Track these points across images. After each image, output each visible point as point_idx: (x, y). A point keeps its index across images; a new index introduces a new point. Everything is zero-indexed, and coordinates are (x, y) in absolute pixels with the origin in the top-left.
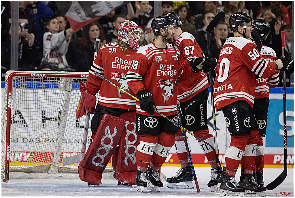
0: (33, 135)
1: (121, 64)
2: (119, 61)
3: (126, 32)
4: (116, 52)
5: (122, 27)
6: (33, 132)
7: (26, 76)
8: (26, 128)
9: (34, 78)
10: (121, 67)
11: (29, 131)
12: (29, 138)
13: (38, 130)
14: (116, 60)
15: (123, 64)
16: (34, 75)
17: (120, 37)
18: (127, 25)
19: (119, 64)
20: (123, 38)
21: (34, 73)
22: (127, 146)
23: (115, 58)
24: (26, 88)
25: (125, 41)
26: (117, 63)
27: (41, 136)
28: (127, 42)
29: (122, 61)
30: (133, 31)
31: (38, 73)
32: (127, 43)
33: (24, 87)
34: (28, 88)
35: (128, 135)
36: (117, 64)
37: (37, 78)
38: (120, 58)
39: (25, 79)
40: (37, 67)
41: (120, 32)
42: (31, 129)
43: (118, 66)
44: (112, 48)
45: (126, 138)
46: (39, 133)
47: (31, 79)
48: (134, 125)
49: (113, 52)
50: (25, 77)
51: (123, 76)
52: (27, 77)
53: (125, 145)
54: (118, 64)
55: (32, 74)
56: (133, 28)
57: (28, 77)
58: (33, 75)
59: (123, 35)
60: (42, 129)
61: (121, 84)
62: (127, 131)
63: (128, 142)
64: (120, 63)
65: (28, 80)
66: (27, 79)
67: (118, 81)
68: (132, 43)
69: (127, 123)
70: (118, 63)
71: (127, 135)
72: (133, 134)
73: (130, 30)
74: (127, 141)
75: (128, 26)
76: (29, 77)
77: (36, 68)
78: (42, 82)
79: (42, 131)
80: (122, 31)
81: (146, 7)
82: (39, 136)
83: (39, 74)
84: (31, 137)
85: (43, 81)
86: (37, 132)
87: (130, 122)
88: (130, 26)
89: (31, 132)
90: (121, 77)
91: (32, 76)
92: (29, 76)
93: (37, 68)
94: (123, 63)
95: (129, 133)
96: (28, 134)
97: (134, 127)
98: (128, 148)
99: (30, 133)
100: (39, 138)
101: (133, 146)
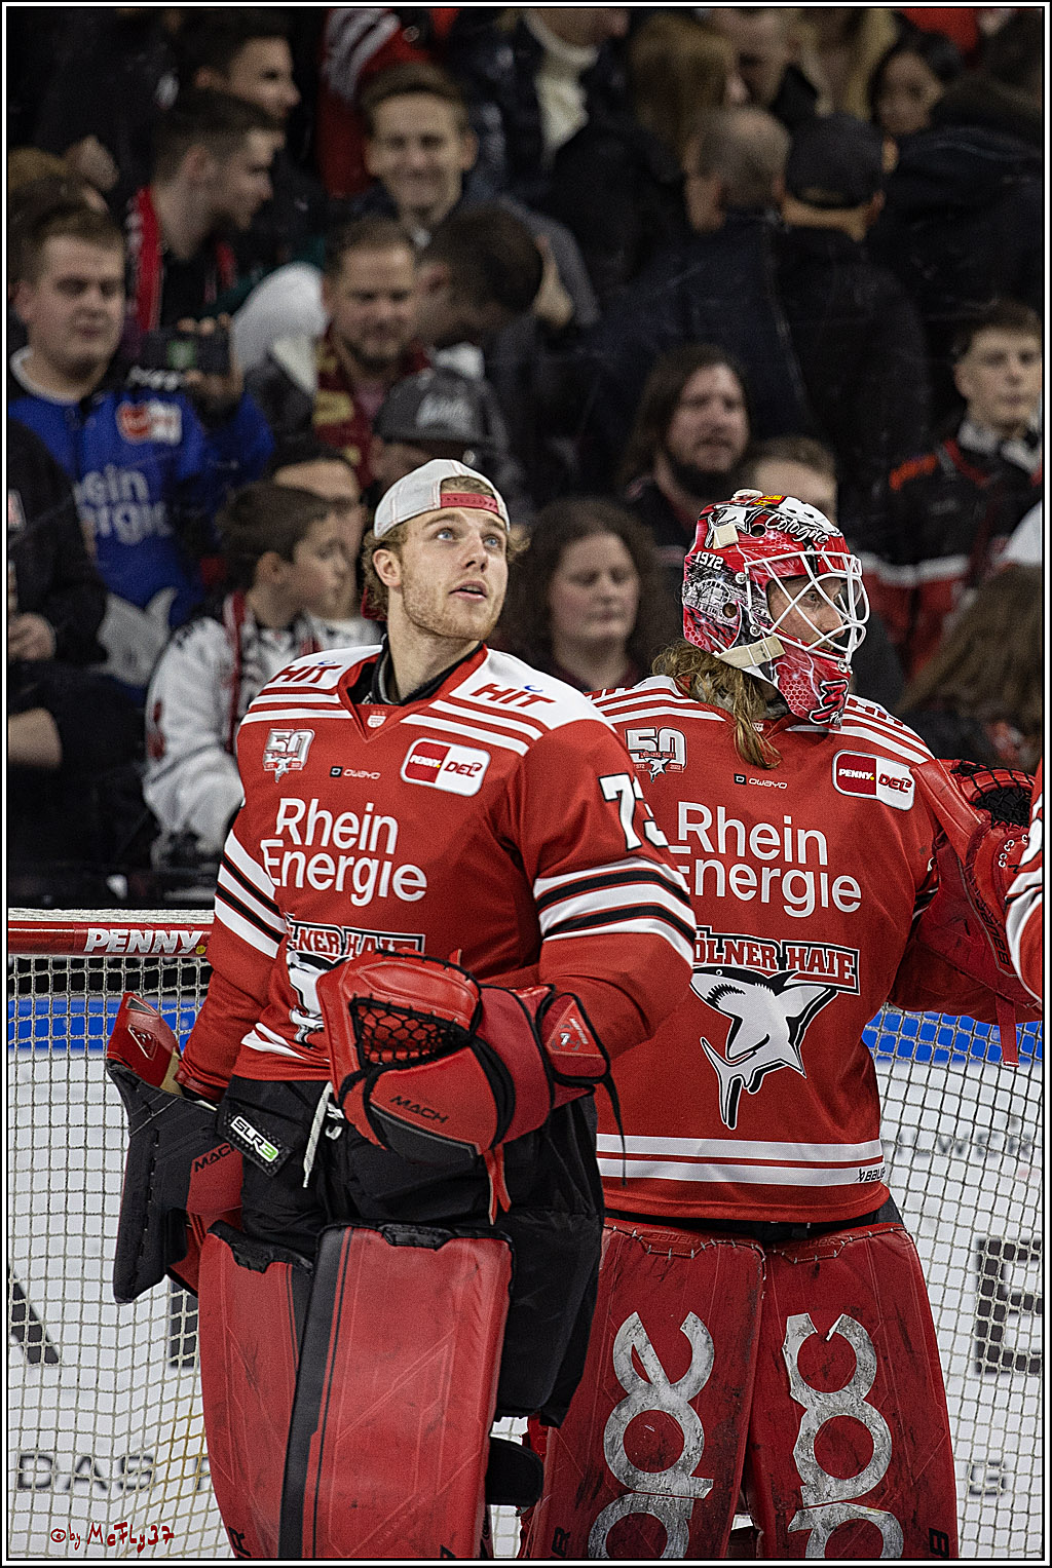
0: (104, 1425)
1: (730, 859)
2: (712, 833)
3: (754, 592)
4: (681, 759)
5: (718, 545)
6: (106, 1403)
7: (45, 951)
8: (51, 1373)
9: (110, 965)
10: (734, 881)
11: (67, 1400)
12: (74, 1452)
13: (147, 1386)
14: (693, 827)
15: (741, 860)
16: (111, 937)
17: (700, 626)
18: (762, 530)
19: (716, 856)
20: (728, 635)
21: (108, 926)
22: (818, 1516)
23: (684, 807)
24: (41, 1046)
25: (744, 658)
26: (699, 853)
27: (165, 1436)
28: (763, 667)
29: (731, 833)
30: (814, 581)
31: (142, 926)
32: (759, 674)
33: (32, 1039)
34: (60, 1045)
35: (810, 1424)
36: (699, 862)
37: (132, 963)
38: (721, 811)
39: (33, 974)
40: (127, 876)
41: (699, 593)
42: (87, 1379)
43: (710, 874)
44: (651, 732)
45: (796, 1451)
46: (153, 1416)
47: (87, 971)
48: (854, 1341)
49: (658, 765)
50: (33, 957)
51: (751, 954)
52: (50, 958)
53: (800, 1506)
54: (706, 857)
55: (91, 931)
56: (811, 552)
57: (60, 957)
58: (101, 943)
59: (730, 609)
60: (180, 1378)
61: (739, 1021)
62: (801, 1393)
63: (816, 1488)
64: (722, 850)
65: (59, 984)
66: (50, 973)
67: (713, 1000)
68: (805, 678)
69: (797, 1329)
70: (708, 848)
71: (802, 1432)
72: (857, 1413)
73: (788, 574)
74: (808, 1476)
75: (767, 542)
76: (69, 957)
77: (118, 884)
78: (170, 1000)
79: (177, 1399)
80: (720, 581)
81: (1014, 381)
82: (151, 1435)
83: (149, 933)
84: (84, 1448)
85: (179, 988)
86: (139, 1402)
87: (815, 1320)
88: (790, 537)
89: (87, 1400)
90: (734, 964)
91: (98, 950)
92: (70, 949)
93: (129, 887)
94: (741, 853)
95: (816, 1407)
96: (66, 1421)
97: (853, 1354)
98: (825, 1535)
99: (76, 1410)
100: (152, 1452)
101: (864, 1510)
